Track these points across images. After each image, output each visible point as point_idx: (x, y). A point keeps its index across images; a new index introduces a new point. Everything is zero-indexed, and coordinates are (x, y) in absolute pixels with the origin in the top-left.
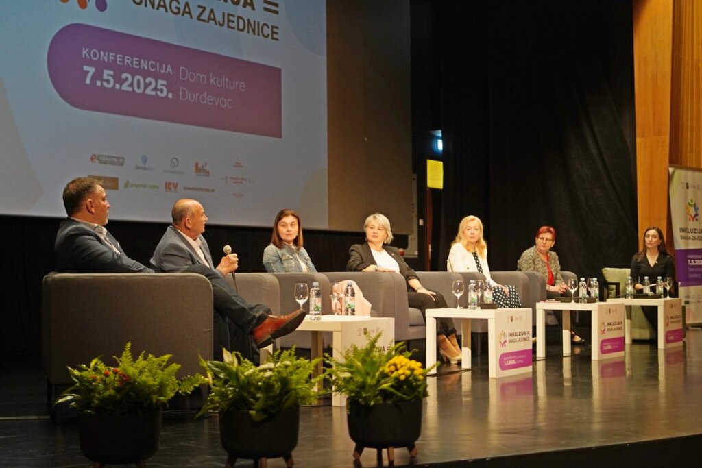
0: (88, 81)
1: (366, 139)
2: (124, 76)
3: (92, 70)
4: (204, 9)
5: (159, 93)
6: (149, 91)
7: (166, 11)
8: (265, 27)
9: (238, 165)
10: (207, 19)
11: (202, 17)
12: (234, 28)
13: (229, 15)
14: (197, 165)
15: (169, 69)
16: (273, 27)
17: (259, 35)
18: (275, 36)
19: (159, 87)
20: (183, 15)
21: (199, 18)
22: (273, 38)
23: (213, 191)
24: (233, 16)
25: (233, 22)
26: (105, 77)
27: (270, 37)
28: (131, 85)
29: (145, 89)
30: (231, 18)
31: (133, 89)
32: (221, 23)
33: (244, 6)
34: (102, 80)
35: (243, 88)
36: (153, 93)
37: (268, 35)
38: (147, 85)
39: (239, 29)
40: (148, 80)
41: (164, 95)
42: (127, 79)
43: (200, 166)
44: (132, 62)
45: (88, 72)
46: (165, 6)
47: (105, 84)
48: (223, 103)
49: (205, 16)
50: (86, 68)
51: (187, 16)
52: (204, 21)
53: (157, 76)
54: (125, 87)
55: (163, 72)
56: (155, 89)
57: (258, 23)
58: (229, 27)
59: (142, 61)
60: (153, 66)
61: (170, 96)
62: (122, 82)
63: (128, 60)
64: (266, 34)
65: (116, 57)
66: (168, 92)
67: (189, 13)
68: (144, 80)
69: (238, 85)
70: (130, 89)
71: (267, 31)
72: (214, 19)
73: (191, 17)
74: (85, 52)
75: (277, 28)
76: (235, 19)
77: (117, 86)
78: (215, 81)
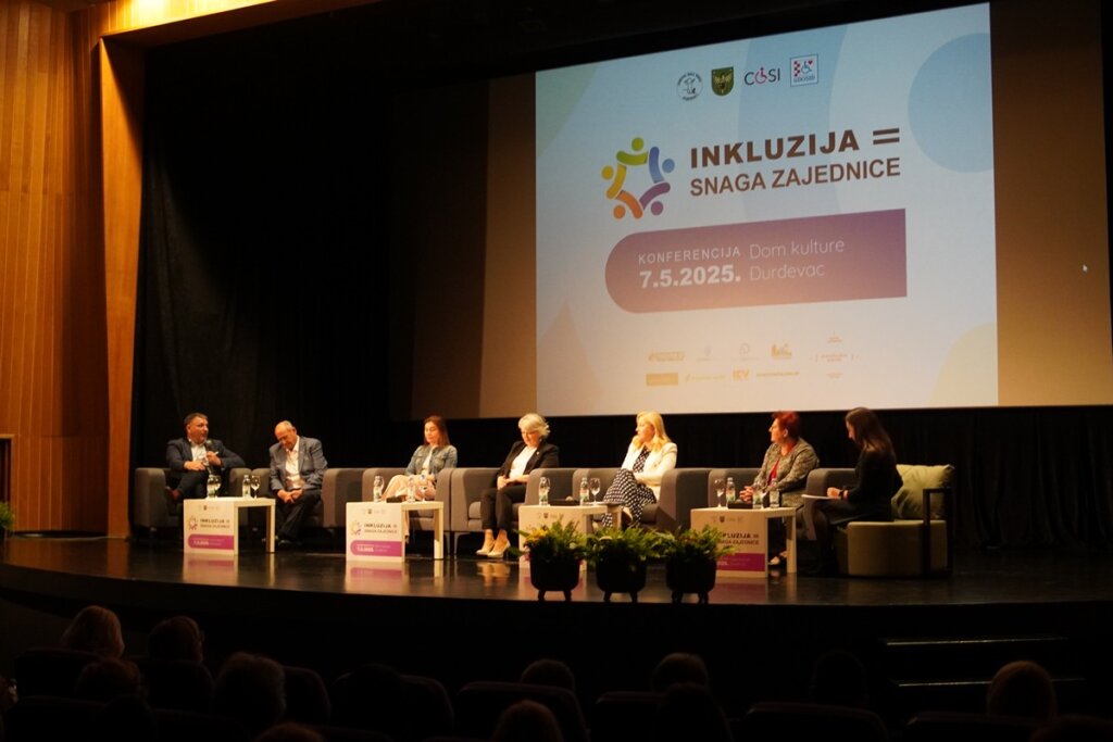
0: (645, 285)
1: (1085, 268)
2: (682, 272)
3: (648, 274)
4: (782, 172)
5: (724, 279)
6: (712, 280)
7: (732, 190)
8: (876, 166)
9: (835, 340)
10: (785, 182)
11: (779, 183)
12: (826, 181)
13: (817, 168)
14: (774, 348)
15: (737, 251)
16: (889, 161)
17: (865, 176)
18: (893, 170)
19: (724, 273)
20: (753, 188)
21: (775, 185)
22: (889, 174)
23: (797, 373)
24: (825, 167)
25: (825, 173)
26: (662, 277)
27: (886, 173)
28: (691, 278)
29: (707, 279)
30: (820, 171)
31: (694, 283)
32: (807, 180)
33: (842, 149)
34: (659, 280)
35: (840, 248)
36: (718, 281)
37: (882, 173)
38: (709, 275)
39: (833, 180)
40: (710, 270)
41: (731, 279)
42: (686, 273)
43: (778, 348)
44: (691, 256)
45: (644, 277)
46: (730, 187)
47: (663, 284)
48: (811, 271)
49: (784, 180)
50: (642, 274)
51: (759, 188)
52: (783, 186)
53: (720, 263)
54: (684, 282)
55: (727, 256)
56: (720, 276)
57: (865, 163)
58: (817, 181)
59: (704, 252)
60: (715, 253)
61: (738, 279)
62: (680, 278)
63: (687, 254)
64: (876, 172)
65: (673, 255)
66: (735, 275)
67: (762, 183)
68: (706, 270)
69: (833, 246)
70: (690, 283)
71: (877, 169)
72: (797, 180)
73: (764, 187)
74: (641, 259)
75: (898, 159)
76: (828, 170)
77: (676, 283)
78: (799, 249)
